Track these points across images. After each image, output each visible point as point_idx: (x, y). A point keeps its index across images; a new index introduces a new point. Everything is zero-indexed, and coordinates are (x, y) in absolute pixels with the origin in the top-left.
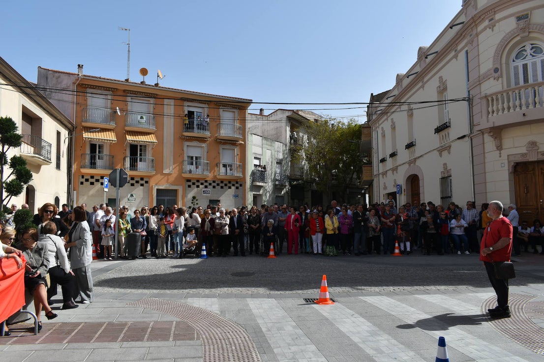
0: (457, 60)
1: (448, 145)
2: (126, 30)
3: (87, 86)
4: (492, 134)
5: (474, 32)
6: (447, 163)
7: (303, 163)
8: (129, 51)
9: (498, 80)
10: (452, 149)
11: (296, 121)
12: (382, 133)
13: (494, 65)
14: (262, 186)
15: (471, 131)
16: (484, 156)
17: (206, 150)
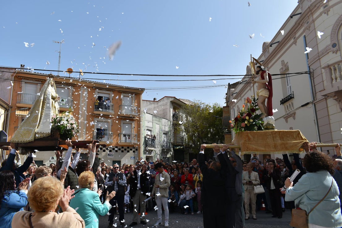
0: (296, 45)
1: (293, 113)
2: (58, 43)
3: (22, 78)
4: (336, 97)
5: (311, 20)
6: (293, 127)
7: (183, 134)
8: (60, 57)
9: (336, 53)
10: (296, 116)
11: (177, 104)
12: (238, 110)
13: (331, 41)
14: (152, 151)
15: (314, 99)
16: (329, 117)
17: (111, 124)
